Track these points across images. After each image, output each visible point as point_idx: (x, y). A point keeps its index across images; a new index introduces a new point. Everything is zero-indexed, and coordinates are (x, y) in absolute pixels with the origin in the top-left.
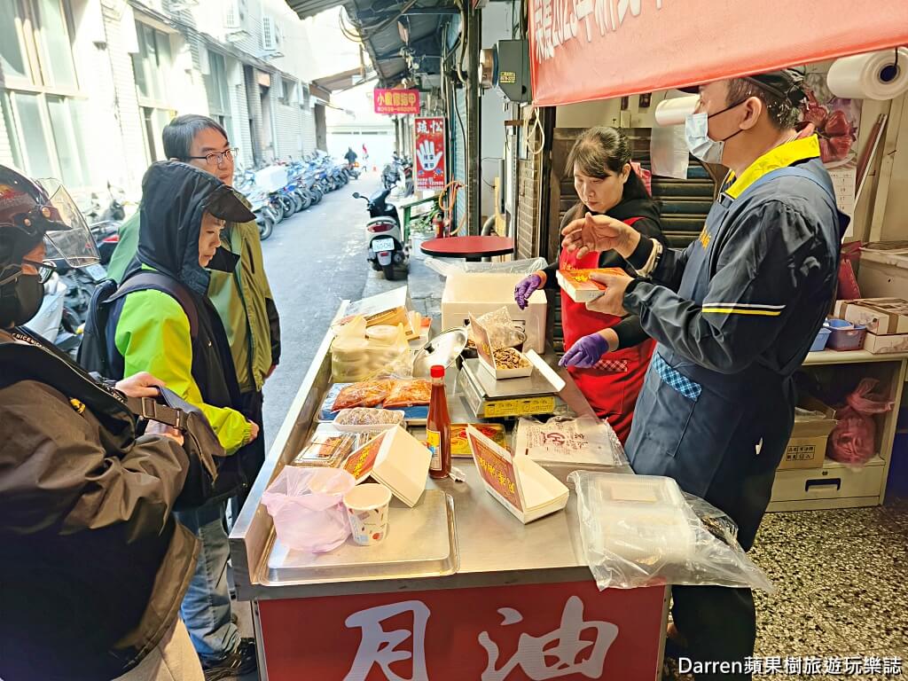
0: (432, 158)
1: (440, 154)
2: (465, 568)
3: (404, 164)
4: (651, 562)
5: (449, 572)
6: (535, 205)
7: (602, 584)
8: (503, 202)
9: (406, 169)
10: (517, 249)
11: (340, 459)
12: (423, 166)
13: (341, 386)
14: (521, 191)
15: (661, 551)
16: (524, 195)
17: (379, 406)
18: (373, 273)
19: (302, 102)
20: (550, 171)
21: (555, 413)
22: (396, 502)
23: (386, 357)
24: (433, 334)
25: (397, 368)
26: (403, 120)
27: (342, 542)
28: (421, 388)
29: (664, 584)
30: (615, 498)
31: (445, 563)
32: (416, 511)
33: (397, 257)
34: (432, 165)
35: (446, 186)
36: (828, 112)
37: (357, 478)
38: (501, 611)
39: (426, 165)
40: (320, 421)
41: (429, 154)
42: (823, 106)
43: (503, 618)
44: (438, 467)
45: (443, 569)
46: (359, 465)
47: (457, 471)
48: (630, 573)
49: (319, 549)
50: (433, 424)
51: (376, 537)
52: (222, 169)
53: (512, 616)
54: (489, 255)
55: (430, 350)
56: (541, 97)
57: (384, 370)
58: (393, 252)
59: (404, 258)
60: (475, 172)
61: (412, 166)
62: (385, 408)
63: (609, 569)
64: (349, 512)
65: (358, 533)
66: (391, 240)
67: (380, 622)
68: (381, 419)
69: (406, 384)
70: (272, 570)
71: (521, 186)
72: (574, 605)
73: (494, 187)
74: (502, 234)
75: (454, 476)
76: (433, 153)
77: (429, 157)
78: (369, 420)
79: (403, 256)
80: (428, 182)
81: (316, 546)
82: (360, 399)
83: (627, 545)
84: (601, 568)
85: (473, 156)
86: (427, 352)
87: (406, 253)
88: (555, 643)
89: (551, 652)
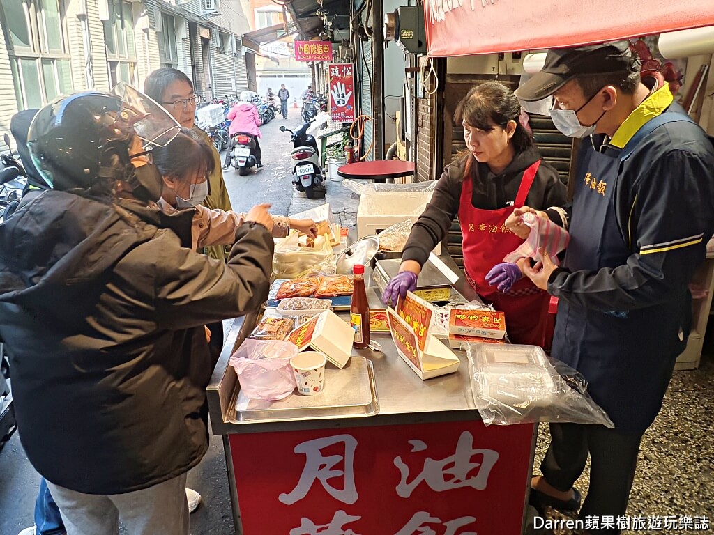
0: (343, 97)
1: (350, 93)
2: (383, 411)
3: (320, 101)
4: (524, 405)
5: (372, 414)
6: (432, 135)
7: (488, 421)
8: (403, 131)
9: (321, 105)
10: (416, 171)
11: (284, 335)
12: (336, 103)
13: (280, 282)
14: (420, 123)
15: (531, 398)
16: (422, 127)
17: (312, 296)
18: (297, 194)
19: (235, 51)
20: (443, 107)
21: (450, 300)
22: (329, 366)
23: (315, 260)
24: (350, 241)
25: (324, 268)
26: (318, 65)
27: (290, 393)
28: (344, 283)
29: (533, 422)
30: (496, 361)
31: (369, 408)
32: (344, 371)
33: (316, 180)
34: (343, 102)
35: (356, 120)
36: (661, 63)
37: (299, 347)
38: (411, 442)
39: (339, 102)
40: (266, 307)
41: (341, 93)
42: (656, 59)
43: (412, 447)
44: (360, 340)
45: (367, 412)
46: (300, 339)
47: (374, 344)
48: (508, 413)
49: (272, 398)
50: (355, 309)
51: (316, 389)
52: (186, 113)
53: (419, 446)
54: (392, 177)
55: (349, 253)
56: (434, 50)
57: (314, 270)
58: (313, 176)
59: (322, 181)
60: (380, 107)
61: (327, 103)
62: (317, 297)
63: (493, 411)
64: (295, 371)
65: (301, 387)
66: (311, 166)
67: (320, 450)
68: (313, 306)
69: (332, 279)
70: (238, 413)
71: (420, 119)
72: (466, 438)
73: (395, 119)
74: (403, 158)
75: (372, 347)
76: (344, 92)
77: (341, 96)
78: (304, 307)
79: (321, 179)
80: (340, 116)
81: (270, 395)
82: (296, 291)
83: (506, 394)
84: (487, 411)
85: (378, 94)
86: (347, 255)
87: (323, 176)
88: (451, 465)
89: (449, 471)
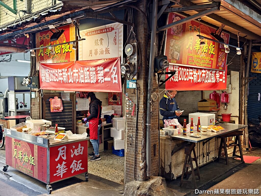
16: (34, 105)
43: (73, 147)
67: (61, 149)
71: (32, 103)
72: (80, 145)
88: (78, 150)
89: (78, 151)
